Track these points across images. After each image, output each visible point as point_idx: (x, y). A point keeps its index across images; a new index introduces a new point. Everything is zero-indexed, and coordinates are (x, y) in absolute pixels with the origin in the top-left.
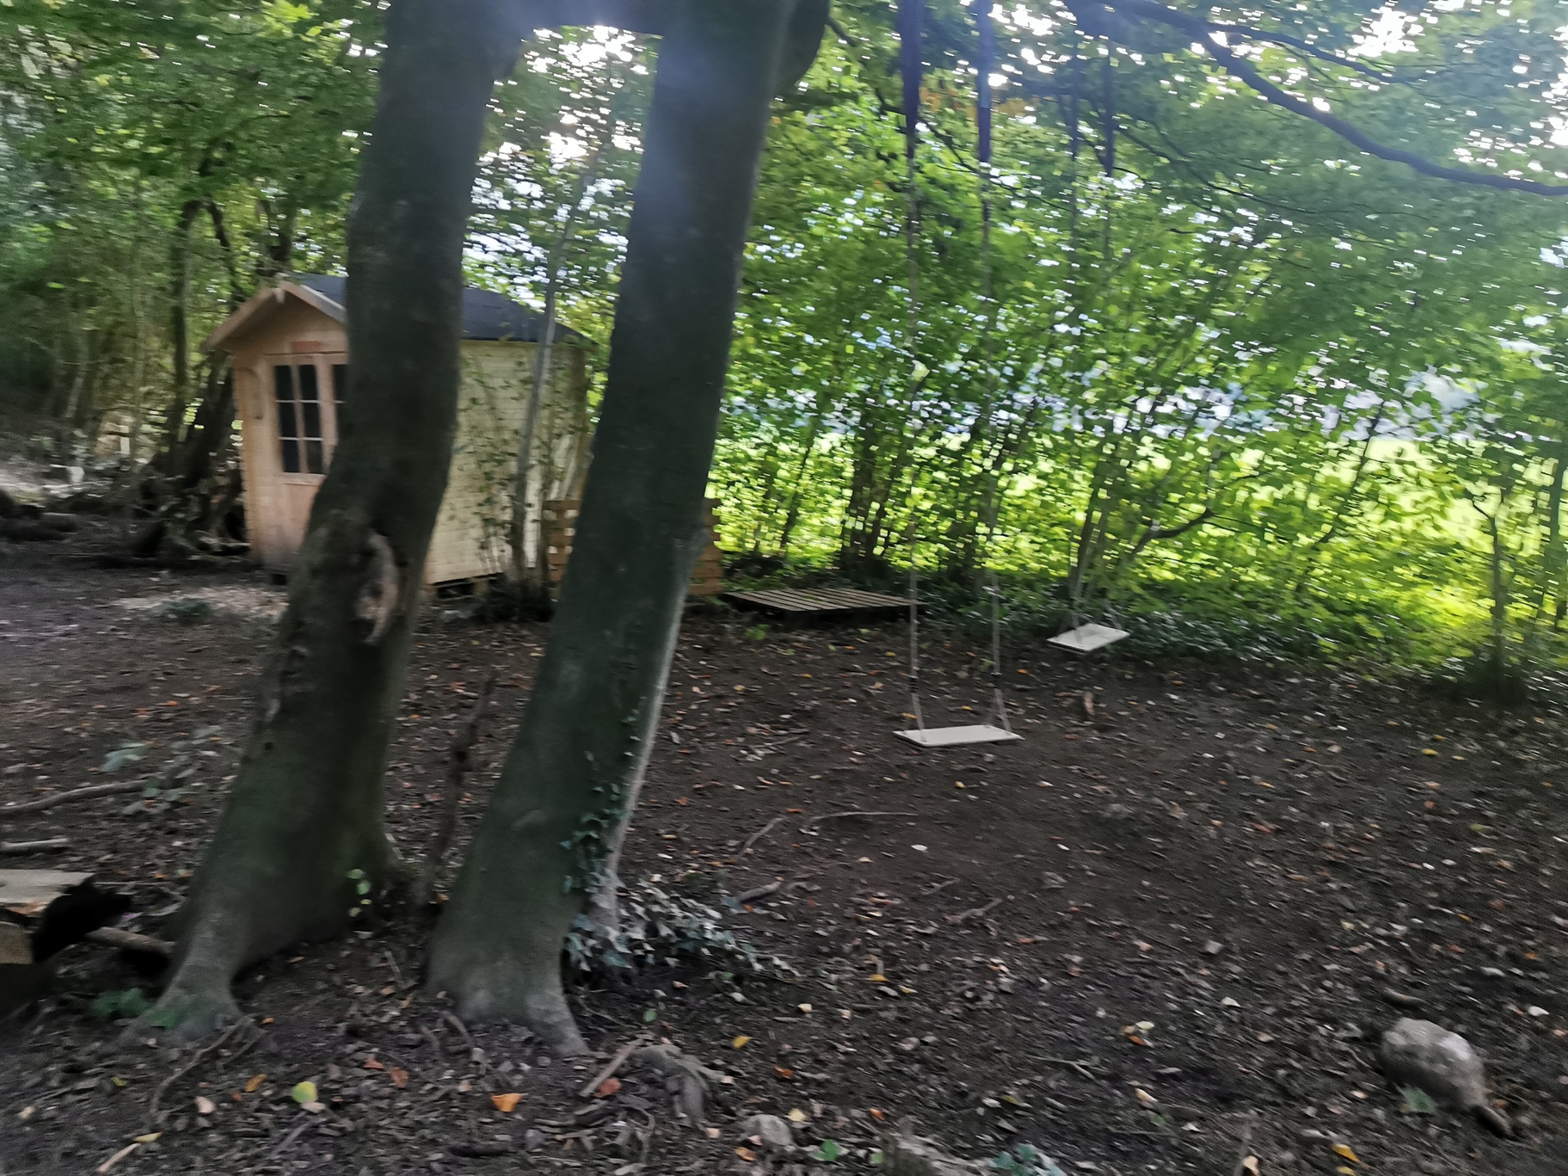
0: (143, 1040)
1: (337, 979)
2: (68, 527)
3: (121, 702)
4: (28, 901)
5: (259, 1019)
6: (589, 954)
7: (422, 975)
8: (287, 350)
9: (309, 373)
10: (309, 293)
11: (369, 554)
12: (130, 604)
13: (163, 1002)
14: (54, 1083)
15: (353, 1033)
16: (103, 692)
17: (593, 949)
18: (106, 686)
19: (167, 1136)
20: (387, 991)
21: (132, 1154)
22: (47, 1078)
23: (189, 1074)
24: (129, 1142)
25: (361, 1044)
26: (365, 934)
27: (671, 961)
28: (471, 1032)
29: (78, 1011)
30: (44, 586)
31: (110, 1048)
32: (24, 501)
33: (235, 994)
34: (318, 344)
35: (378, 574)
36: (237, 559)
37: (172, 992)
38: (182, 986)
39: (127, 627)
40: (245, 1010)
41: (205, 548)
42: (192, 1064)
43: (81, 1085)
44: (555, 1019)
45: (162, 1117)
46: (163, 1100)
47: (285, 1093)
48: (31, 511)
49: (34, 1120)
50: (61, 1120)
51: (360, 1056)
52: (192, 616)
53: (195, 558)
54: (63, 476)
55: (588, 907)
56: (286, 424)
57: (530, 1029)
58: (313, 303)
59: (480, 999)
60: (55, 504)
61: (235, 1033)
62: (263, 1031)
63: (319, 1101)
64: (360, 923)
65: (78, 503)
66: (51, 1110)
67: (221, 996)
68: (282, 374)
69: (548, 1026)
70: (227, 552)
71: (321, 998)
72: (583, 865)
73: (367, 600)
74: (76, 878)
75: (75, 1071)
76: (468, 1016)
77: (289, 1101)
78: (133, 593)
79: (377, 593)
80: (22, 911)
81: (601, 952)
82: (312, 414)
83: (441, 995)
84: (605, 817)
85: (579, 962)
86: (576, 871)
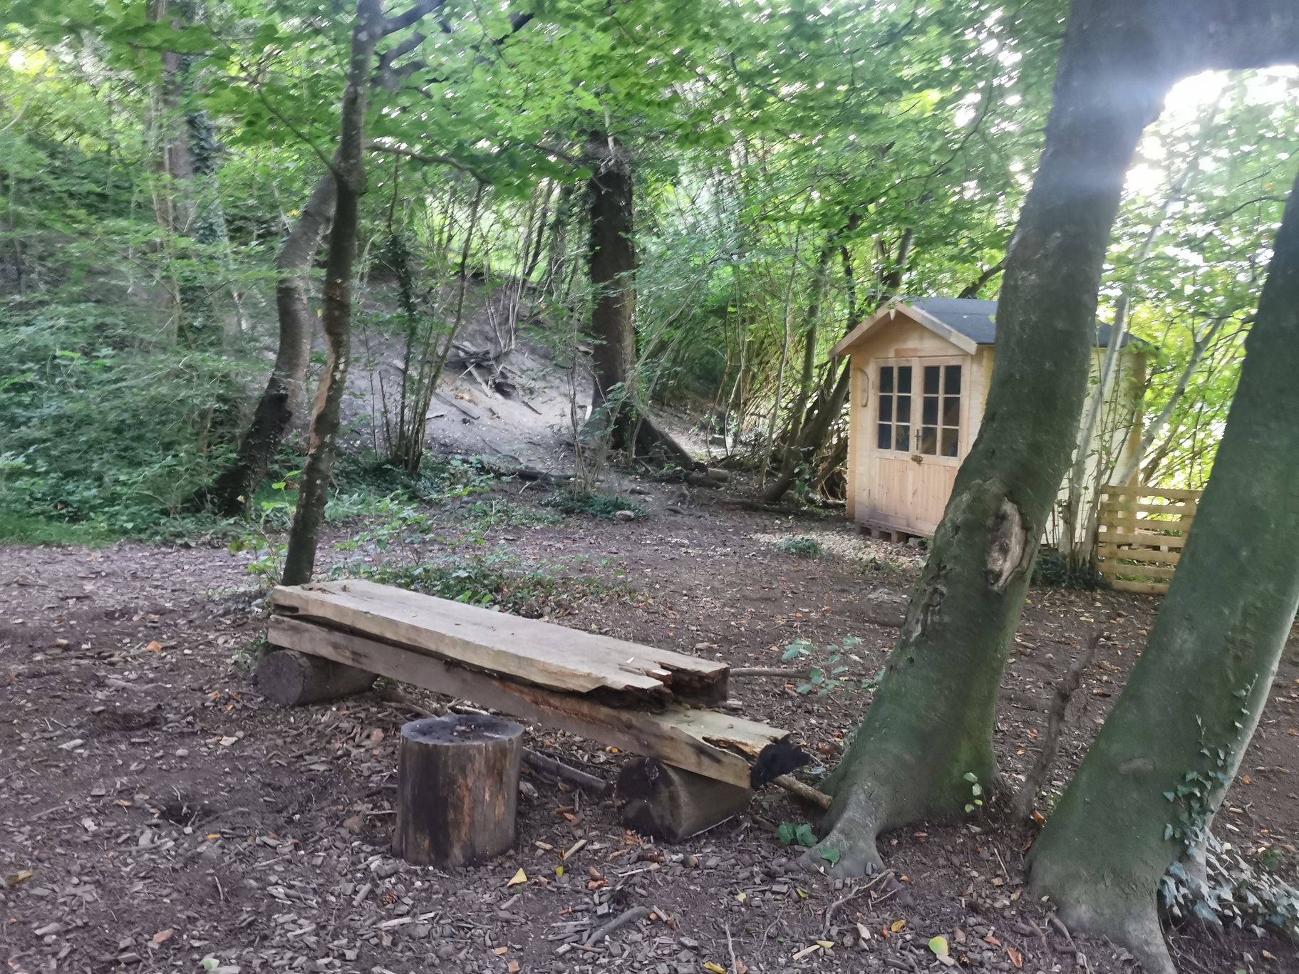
0: (815, 866)
1: (956, 860)
2: (724, 479)
3: (765, 610)
4: (749, 742)
5: (897, 876)
6: (1181, 900)
7: (1028, 877)
8: (892, 354)
9: (906, 373)
10: (915, 312)
11: (1002, 518)
12: (764, 538)
13: (828, 842)
14: (757, 880)
15: (973, 908)
16: (752, 600)
17: (1184, 896)
18: (753, 596)
19: (839, 947)
20: (997, 881)
21: (816, 952)
22: (752, 875)
23: (848, 903)
24: (813, 943)
25: (980, 919)
26: (975, 829)
27: (1259, 931)
28: (1074, 938)
29: (767, 831)
30: (708, 519)
31: (792, 865)
32: (696, 459)
33: (879, 849)
34: (915, 350)
35: (1007, 535)
36: (834, 513)
37: (834, 835)
38: (842, 832)
39: (764, 555)
40: (889, 866)
41: (812, 502)
42: (850, 896)
43: (776, 888)
44: (1153, 949)
45: (834, 931)
46: (834, 917)
47: (923, 941)
48: (700, 466)
49: (746, 904)
50: (765, 909)
51: (982, 930)
52: (807, 552)
53: (805, 508)
54: (722, 443)
55: (1185, 857)
56: (884, 412)
57: (1130, 952)
58: (917, 319)
59: (1082, 912)
60: (715, 463)
61: (881, 881)
62: (902, 886)
63: (950, 955)
64: (972, 818)
65: (729, 463)
66: (757, 901)
67: (869, 847)
68: (886, 373)
69: (1148, 956)
70: (826, 506)
71: (943, 872)
72: (1184, 817)
73: (996, 555)
74: (780, 733)
75: (770, 876)
76: (1071, 923)
77: (927, 949)
78: (764, 530)
79: (1005, 551)
80: (746, 749)
81: (1194, 902)
82: (905, 404)
83: (1045, 899)
84: (1208, 778)
85: (1172, 906)
86: (1177, 822)
